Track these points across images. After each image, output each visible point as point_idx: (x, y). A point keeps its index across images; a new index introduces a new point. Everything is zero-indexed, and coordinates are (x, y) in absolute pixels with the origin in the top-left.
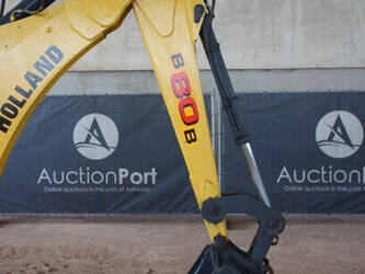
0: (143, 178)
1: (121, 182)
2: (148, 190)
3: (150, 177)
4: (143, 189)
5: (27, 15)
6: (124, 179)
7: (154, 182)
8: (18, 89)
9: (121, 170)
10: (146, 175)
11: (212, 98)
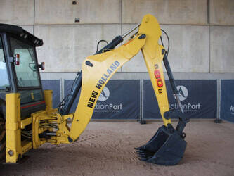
0: (118, 107)
2: (119, 111)
3: (120, 107)
4: (117, 111)
6: (111, 108)
7: (121, 109)
8: (105, 75)
9: (110, 105)
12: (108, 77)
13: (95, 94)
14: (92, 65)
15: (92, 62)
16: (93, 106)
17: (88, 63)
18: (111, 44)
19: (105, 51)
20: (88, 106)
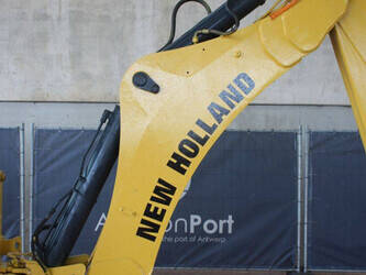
0: (219, 226)
1: (192, 231)
2: (223, 240)
3: (226, 226)
4: (217, 240)
5: (214, 36)
6: (195, 227)
7: (230, 231)
8: (200, 123)
9: (193, 217)
10: (221, 222)
11: (299, 136)
12: (211, 130)
13: (163, 191)
14: (155, 89)
15: (157, 76)
16: (160, 236)
17: (143, 82)
18: (221, 10)
19: (203, 38)
20: (141, 232)
